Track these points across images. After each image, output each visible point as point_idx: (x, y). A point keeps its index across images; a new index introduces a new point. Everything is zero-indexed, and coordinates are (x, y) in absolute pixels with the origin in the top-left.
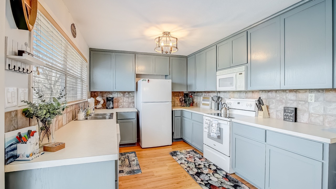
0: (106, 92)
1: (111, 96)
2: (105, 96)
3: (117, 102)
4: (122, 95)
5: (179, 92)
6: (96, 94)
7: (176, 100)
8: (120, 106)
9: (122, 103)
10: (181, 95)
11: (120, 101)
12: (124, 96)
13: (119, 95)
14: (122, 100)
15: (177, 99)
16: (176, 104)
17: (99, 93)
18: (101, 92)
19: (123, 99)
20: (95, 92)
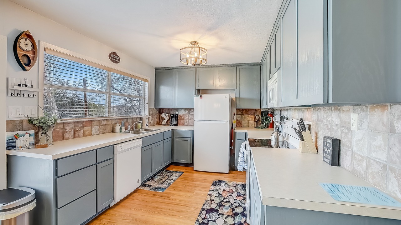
0: (172, 109)
1: (177, 113)
2: (172, 113)
3: (182, 120)
4: (187, 112)
5: (255, 110)
6: (164, 110)
7: (250, 120)
8: (186, 124)
9: (187, 121)
10: (258, 113)
11: (185, 119)
12: (189, 113)
13: (184, 113)
14: (187, 117)
15: (251, 118)
16: (250, 124)
17: (166, 110)
18: (168, 109)
19: (189, 116)
20: (163, 109)
